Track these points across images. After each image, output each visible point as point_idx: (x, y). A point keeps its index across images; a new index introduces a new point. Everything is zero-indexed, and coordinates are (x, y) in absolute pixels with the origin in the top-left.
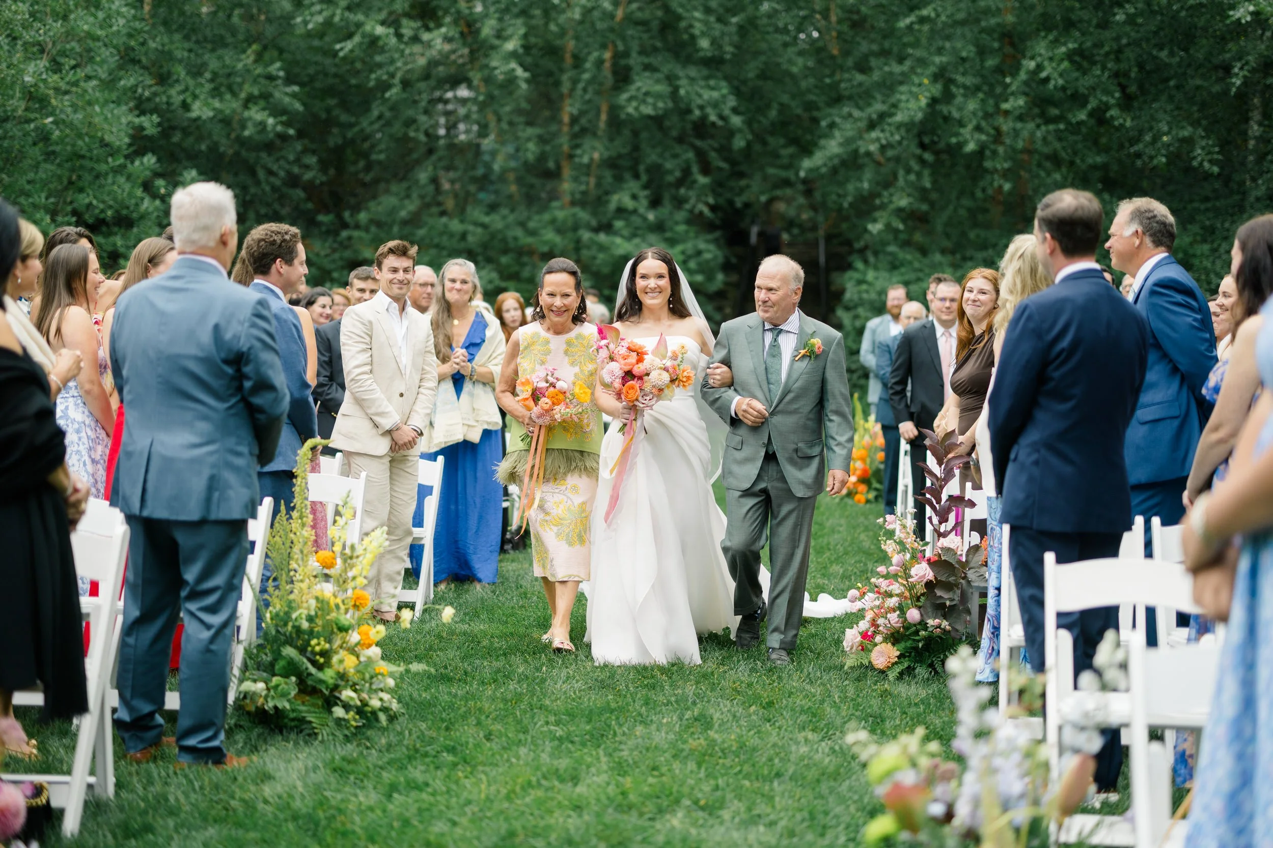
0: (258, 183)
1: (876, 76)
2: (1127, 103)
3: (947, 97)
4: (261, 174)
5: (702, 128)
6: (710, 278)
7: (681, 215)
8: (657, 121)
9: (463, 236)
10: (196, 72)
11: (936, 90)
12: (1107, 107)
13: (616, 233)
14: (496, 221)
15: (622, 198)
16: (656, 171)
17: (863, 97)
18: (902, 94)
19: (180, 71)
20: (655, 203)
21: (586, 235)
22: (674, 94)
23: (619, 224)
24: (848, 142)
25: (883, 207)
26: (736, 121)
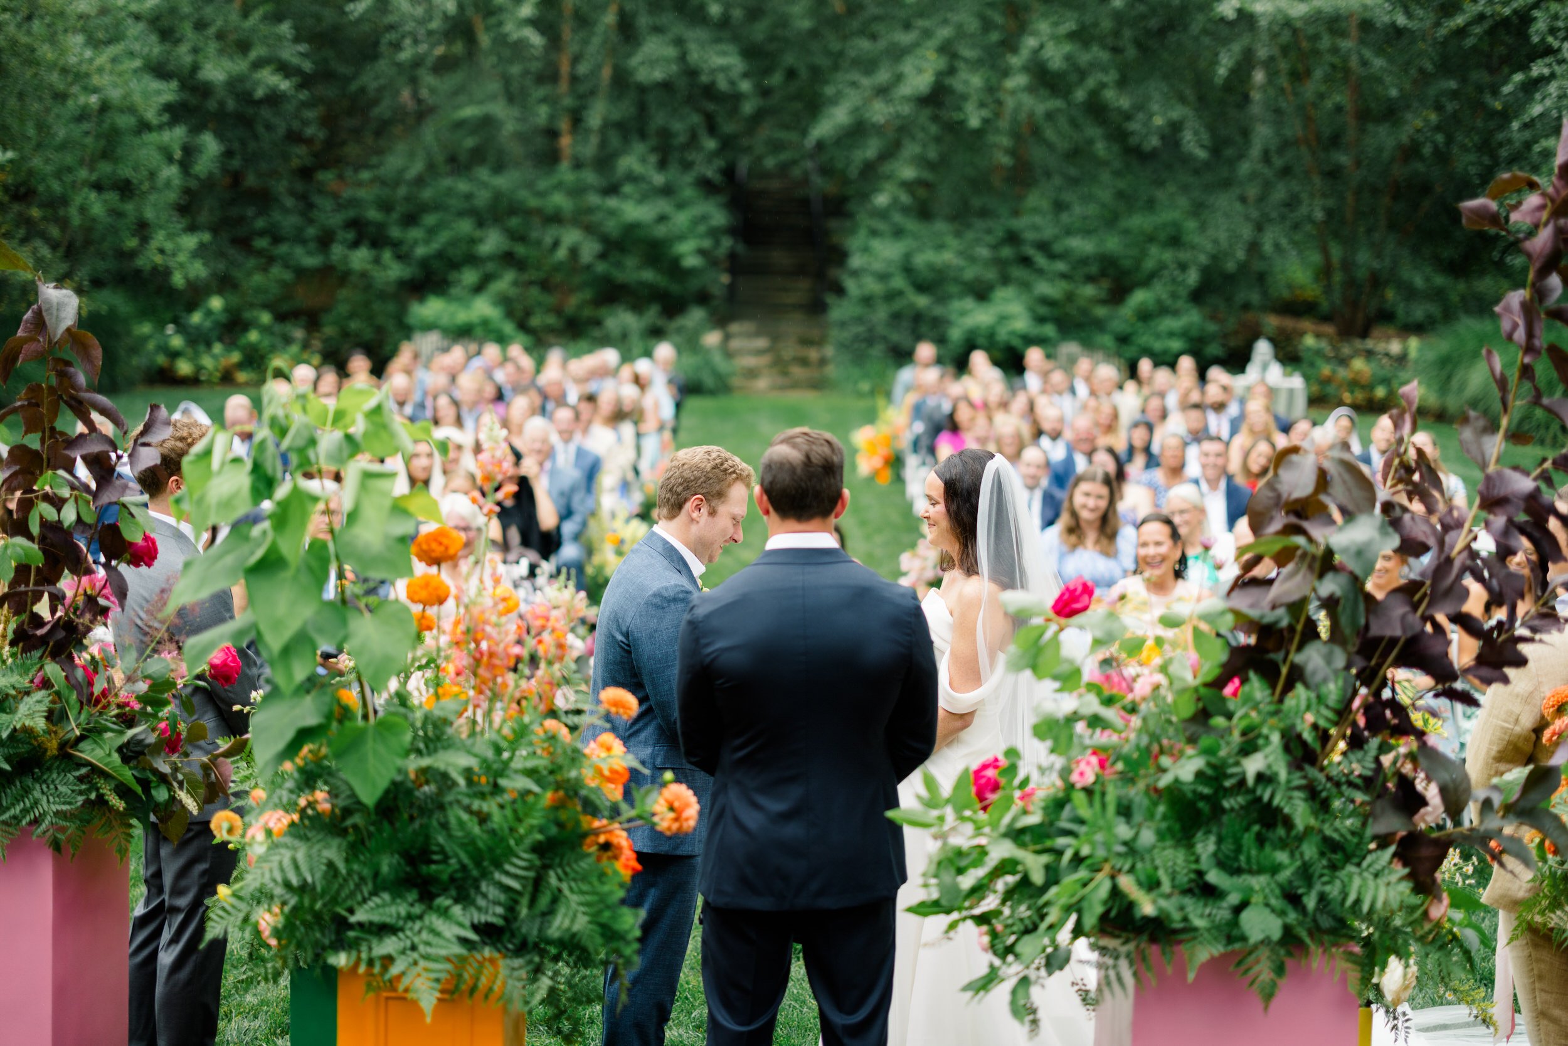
0: (256, 137)
1: (882, 44)
2: (1122, 83)
3: (951, 71)
4: (260, 129)
5: (709, 91)
6: (717, 243)
7: (689, 178)
8: (666, 86)
9: (468, 197)
10: (200, 25)
11: (941, 63)
12: (1103, 86)
13: (626, 197)
14: (502, 182)
15: (630, 162)
16: (665, 134)
17: (868, 66)
18: (907, 67)
19: (187, 29)
20: (662, 165)
21: (594, 199)
22: (683, 57)
23: (628, 189)
24: (856, 110)
25: (889, 177)
26: (745, 86)
